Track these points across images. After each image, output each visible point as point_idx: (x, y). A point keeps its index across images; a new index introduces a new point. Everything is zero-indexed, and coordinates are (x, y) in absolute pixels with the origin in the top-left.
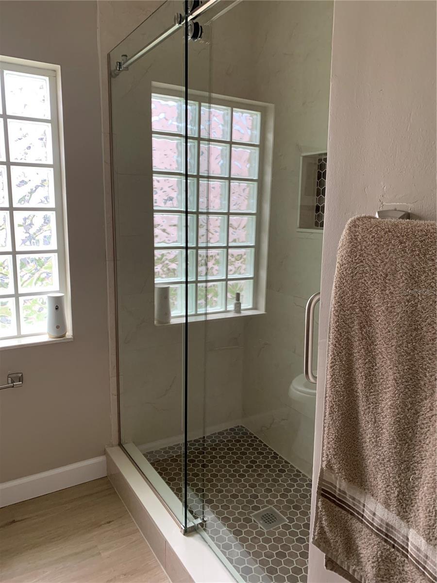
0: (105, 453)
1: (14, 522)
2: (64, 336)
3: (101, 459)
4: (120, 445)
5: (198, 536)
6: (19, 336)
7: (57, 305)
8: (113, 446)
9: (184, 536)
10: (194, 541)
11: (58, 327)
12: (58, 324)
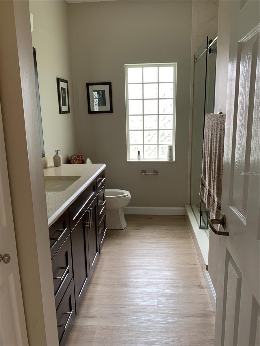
0: (184, 207)
1: (151, 218)
2: (172, 160)
3: (183, 208)
4: (190, 205)
5: (204, 230)
6: (158, 159)
7: (171, 148)
8: (187, 205)
9: (200, 229)
10: (202, 231)
11: (170, 156)
12: (171, 156)
